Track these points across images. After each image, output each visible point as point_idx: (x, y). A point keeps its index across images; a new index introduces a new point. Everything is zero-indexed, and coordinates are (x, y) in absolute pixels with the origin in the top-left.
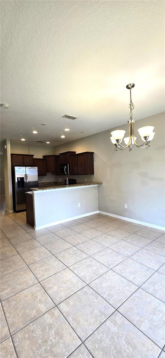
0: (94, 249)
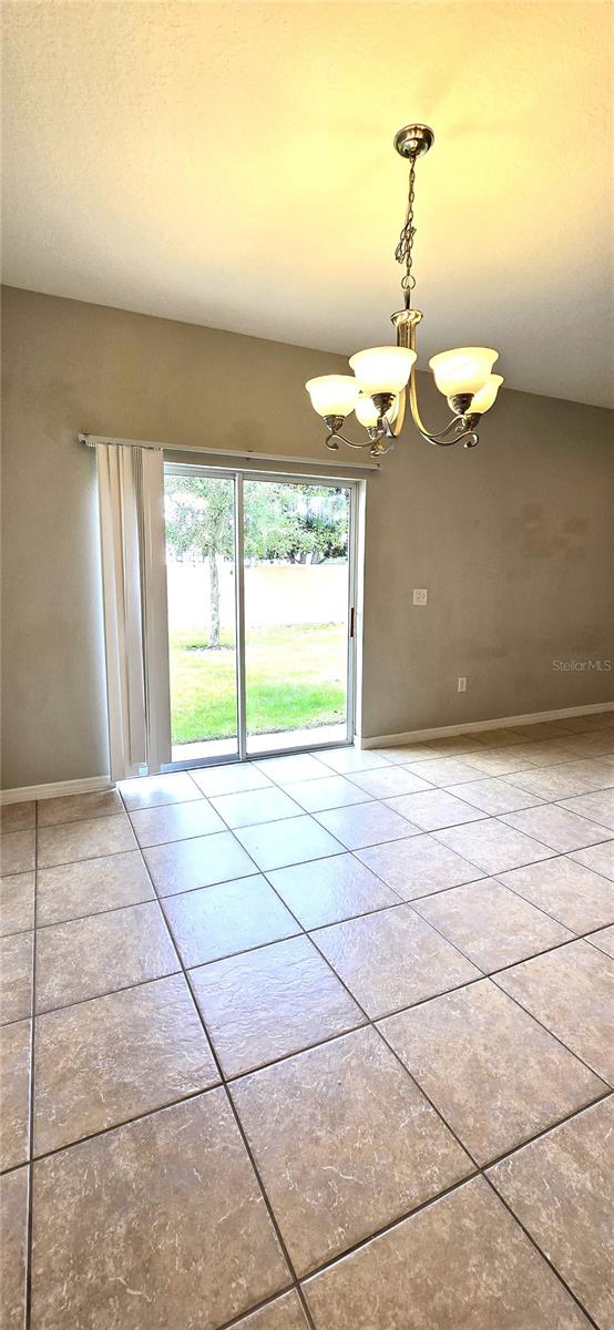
0: (566, 975)
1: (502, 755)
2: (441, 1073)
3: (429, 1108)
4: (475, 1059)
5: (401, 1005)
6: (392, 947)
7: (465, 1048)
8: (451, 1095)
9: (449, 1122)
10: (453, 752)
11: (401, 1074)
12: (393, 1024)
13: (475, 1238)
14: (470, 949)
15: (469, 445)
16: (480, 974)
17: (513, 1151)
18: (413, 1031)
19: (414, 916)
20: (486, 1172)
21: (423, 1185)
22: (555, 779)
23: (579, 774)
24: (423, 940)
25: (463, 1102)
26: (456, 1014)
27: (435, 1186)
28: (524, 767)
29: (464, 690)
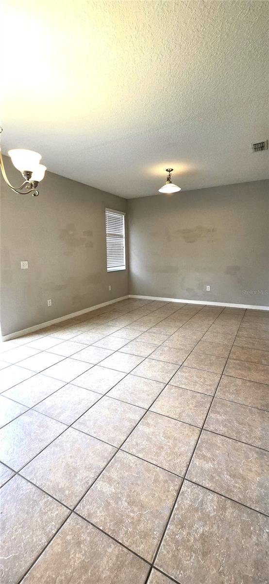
0: (100, 412)
1: (70, 330)
2: (53, 479)
3: (47, 498)
4: (67, 464)
5: (31, 457)
6: (25, 433)
7: (62, 462)
8: (58, 486)
9: (58, 499)
10: (49, 333)
11: (34, 489)
12: (28, 468)
13: (72, 541)
14: (61, 418)
15: (35, 195)
16: (66, 427)
17: (85, 494)
18: (38, 466)
19: (36, 413)
20: (75, 510)
21: (47, 535)
22: (91, 336)
23: (99, 331)
24: (40, 423)
25: (63, 486)
26: (58, 449)
27: (53, 531)
28: (79, 333)
29: (51, 305)
